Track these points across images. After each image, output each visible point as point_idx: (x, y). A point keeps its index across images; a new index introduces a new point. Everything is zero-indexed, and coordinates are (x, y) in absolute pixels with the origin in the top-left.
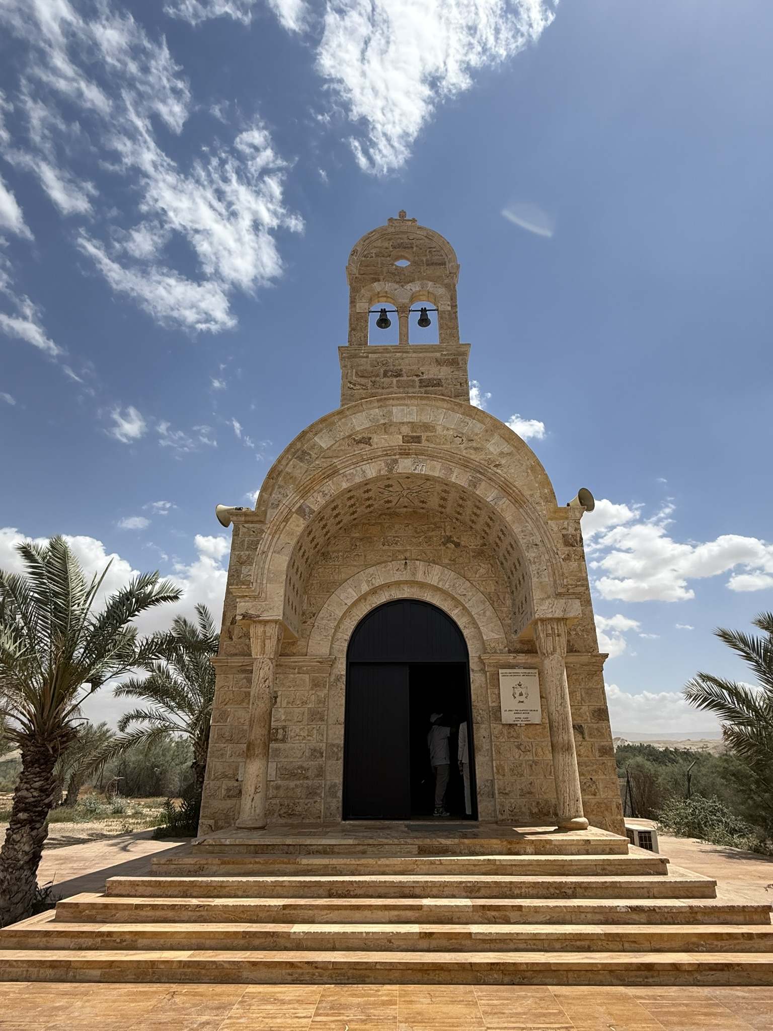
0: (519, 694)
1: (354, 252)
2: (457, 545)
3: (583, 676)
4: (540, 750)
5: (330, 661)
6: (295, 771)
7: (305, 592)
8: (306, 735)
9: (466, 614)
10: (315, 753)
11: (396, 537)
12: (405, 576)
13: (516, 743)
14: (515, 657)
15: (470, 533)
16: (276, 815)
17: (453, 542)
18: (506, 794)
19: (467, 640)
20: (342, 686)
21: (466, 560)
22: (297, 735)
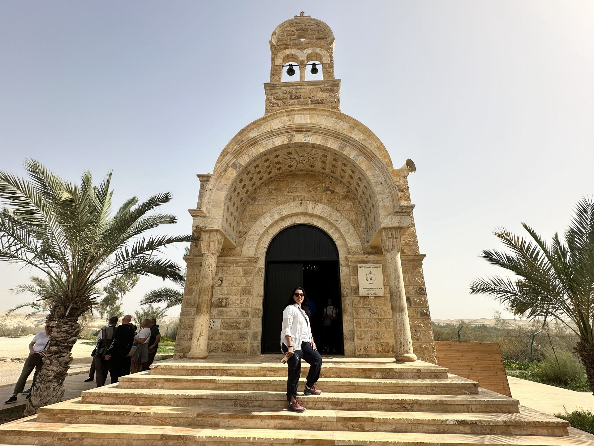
0: (370, 278)
1: (274, 33)
2: (332, 192)
3: (410, 268)
4: (383, 313)
5: (255, 259)
6: (232, 324)
7: (241, 220)
8: (239, 303)
9: (338, 232)
10: (245, 313)
11: (296, 188)
12: (301, 210)
13: (368, 309)
14: (367, 257)
15: (340, 185)
16: (220, 350)
17: (330, 190)
18: (362, 339)
19: (338, 247)
20: (262, 274)
21: (338, 201)
22: (234, 303)
